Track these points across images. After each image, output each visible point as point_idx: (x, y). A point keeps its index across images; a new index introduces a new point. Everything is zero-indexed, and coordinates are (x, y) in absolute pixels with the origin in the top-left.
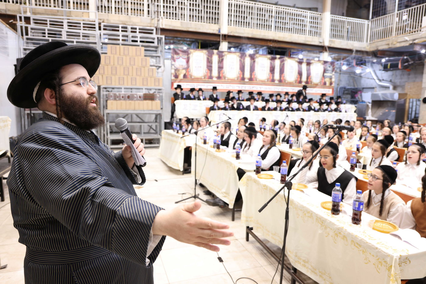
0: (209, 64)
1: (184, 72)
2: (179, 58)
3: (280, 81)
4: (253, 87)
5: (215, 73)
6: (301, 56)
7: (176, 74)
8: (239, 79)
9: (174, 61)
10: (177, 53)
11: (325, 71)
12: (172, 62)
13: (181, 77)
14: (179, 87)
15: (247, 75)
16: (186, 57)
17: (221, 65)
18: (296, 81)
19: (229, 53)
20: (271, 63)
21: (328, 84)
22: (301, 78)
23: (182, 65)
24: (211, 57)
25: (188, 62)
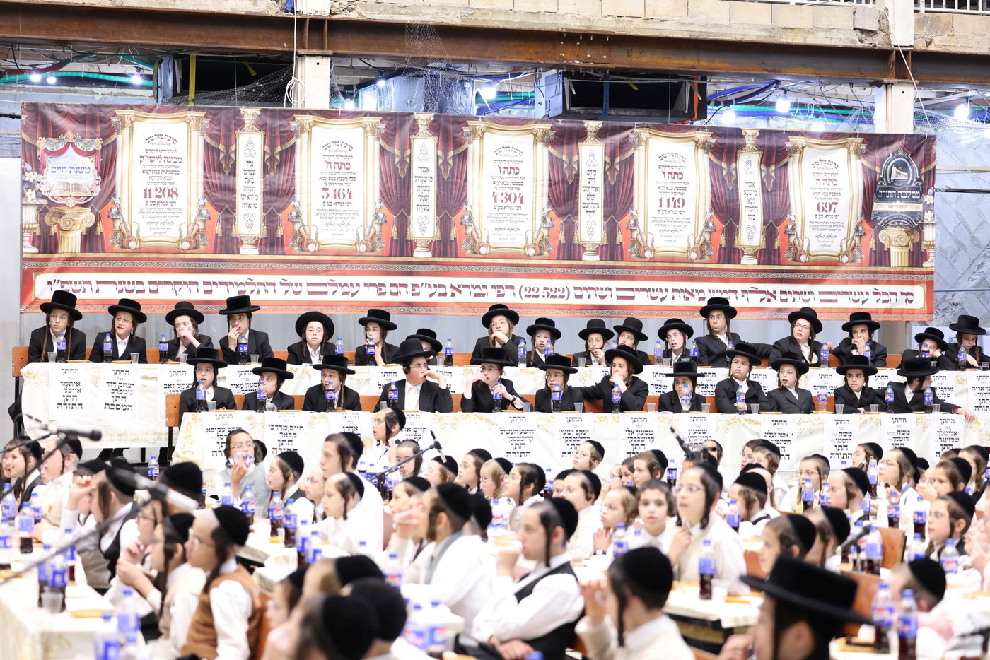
0: (218, 179)
1: (86, 218)
2: (59, 153)
3: (611, 250)
4: (457, 289)
5: (250, 222)
6: (727, 117)
7: (45, 229)
8: (381, 247)
9: (38, 167)
10: (51, 130)
11: (874, 190)
12: (23, 171)
13: (71, 243)
14: (64, 301)
15: (423, 225)
16: (97, 144)
17: (280, 180)
18: (702, 249)
19: (322, 119)
20: (554, 162)
21: (898, 258)
22: (731, 232)
23: (77, 187)
24: (230, 140)
25: (106, 168)
